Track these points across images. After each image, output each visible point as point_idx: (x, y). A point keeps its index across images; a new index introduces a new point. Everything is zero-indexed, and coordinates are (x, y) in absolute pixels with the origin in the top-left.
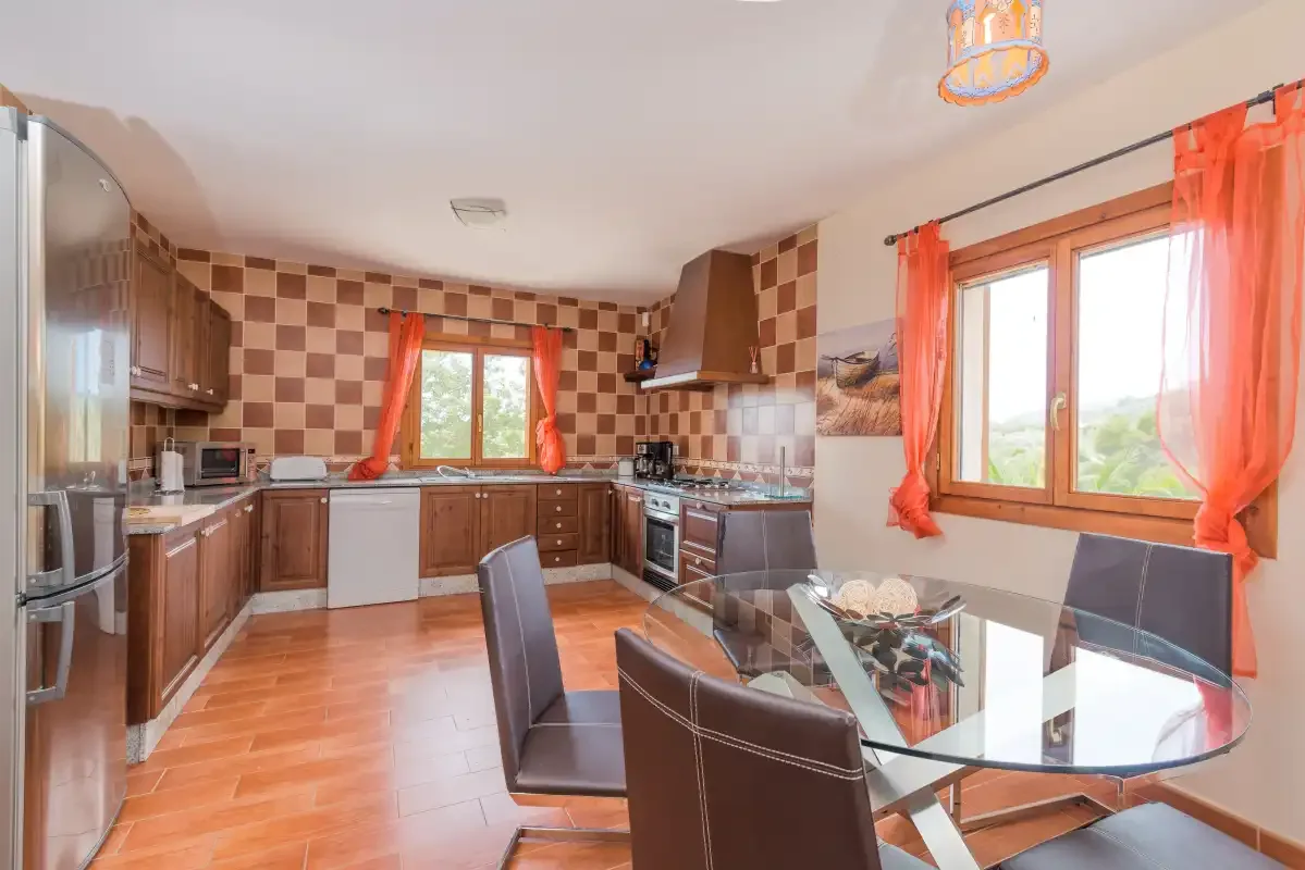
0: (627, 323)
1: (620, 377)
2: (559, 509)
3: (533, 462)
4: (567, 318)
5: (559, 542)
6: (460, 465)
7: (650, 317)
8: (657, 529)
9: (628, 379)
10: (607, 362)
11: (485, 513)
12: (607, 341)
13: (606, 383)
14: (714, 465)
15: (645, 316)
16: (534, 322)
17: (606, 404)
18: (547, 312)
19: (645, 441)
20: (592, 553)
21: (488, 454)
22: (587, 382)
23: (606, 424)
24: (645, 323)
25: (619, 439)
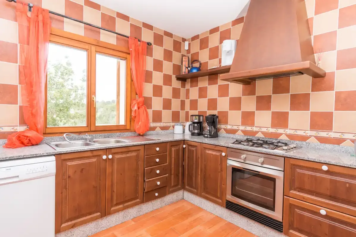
0: (177, 45)
1: (174, 77)
2: (157, 160)
3: (128, 128)
4: (147, 37)
5: (159, 183)
6: (78, 132)
7: (189, 44)
8: (238, 174)
9: (178, 79)
10: (168, 68)
11: (108, 170)
12: (168, 55)
13: (167, 80)
14: (255, 129)
15: (187, 43)
16: (128, 34)
17: (167, 93)
18: (136, 29)
19: (197, 114)
20: (175, 186)
21: (99, 123)
22: (158, 78)
23: (167, 104)
24: (187, 48)
25: (173, 112)
